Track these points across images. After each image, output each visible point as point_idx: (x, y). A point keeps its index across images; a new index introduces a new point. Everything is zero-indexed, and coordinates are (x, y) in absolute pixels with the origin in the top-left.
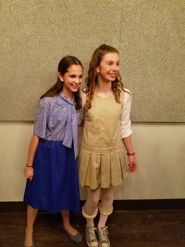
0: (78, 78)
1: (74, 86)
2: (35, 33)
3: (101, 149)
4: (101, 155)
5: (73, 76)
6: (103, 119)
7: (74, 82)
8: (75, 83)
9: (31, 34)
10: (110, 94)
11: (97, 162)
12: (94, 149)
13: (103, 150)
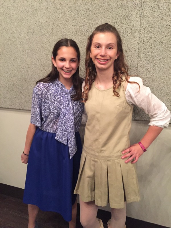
0: (68, 62)
1: (65, 71)
2: (48, 19)
3: (94, 154)
4: (95, 162)
5: (63, 60)
6: (98, 115)
7: (63, 66)
8: (66, 68)
9: (44, 21)
10: (111, 85)
11: (91, 170)
12: (88, 152)
13: (96, 156)
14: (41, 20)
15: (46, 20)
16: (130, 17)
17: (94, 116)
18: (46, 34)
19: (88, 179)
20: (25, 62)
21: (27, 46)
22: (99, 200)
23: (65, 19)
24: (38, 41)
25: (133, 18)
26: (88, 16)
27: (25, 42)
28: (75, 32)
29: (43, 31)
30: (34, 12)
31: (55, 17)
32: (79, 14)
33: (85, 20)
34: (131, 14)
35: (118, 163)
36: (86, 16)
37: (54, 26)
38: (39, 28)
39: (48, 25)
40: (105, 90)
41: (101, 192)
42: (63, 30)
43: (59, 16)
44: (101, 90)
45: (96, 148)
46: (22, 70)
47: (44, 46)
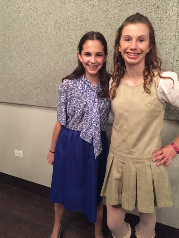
0: (93, 56)
1: (91, 66)
2: (76, 12)
3: (122, 155)
4: (123, 163)
5: (88, 54)
6: (126, 114)
7: (89, 61)
8: (91, 63)
9: (72, 15)
10: (141, 81)
11: (118, 172)
12: (116, 153)
13: (124, 157)
14: (69, 14)
15: (74, 13)
16: (165, 6)
17: (122, 114)
18: (74, 28)
19: (115, 181)
20: (52, 58)
21: (54, 41)
22: (126, 203)
23: (94, 11)
24: (66, 35)
25: (169, 7)
26: (119, 6)
27: (52, 37)
28: (105, 25)
29: (70, 25)
30: (62, 5)
31: (83, 9)
32: (110, 5)
33: (115, 11)
34: (167, 4)
35: (149, 166)
36: (117, 7)
37: (82, 20)
38: (67, 22)
39: (76, 18)
40: (134, 87)
41: (128, 195)
42: (91, 23)
43: (87, 8)
44: (130, 87)
45: (124, 149)
46: (49, 66)
47: (72, 41)
